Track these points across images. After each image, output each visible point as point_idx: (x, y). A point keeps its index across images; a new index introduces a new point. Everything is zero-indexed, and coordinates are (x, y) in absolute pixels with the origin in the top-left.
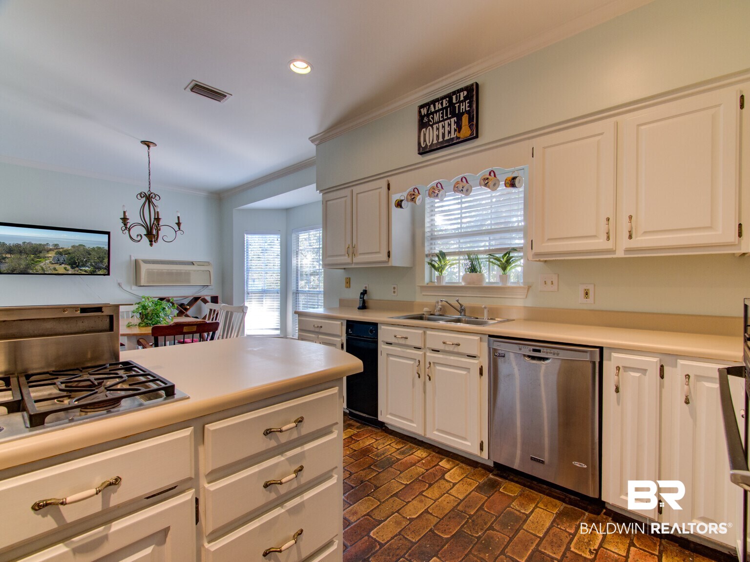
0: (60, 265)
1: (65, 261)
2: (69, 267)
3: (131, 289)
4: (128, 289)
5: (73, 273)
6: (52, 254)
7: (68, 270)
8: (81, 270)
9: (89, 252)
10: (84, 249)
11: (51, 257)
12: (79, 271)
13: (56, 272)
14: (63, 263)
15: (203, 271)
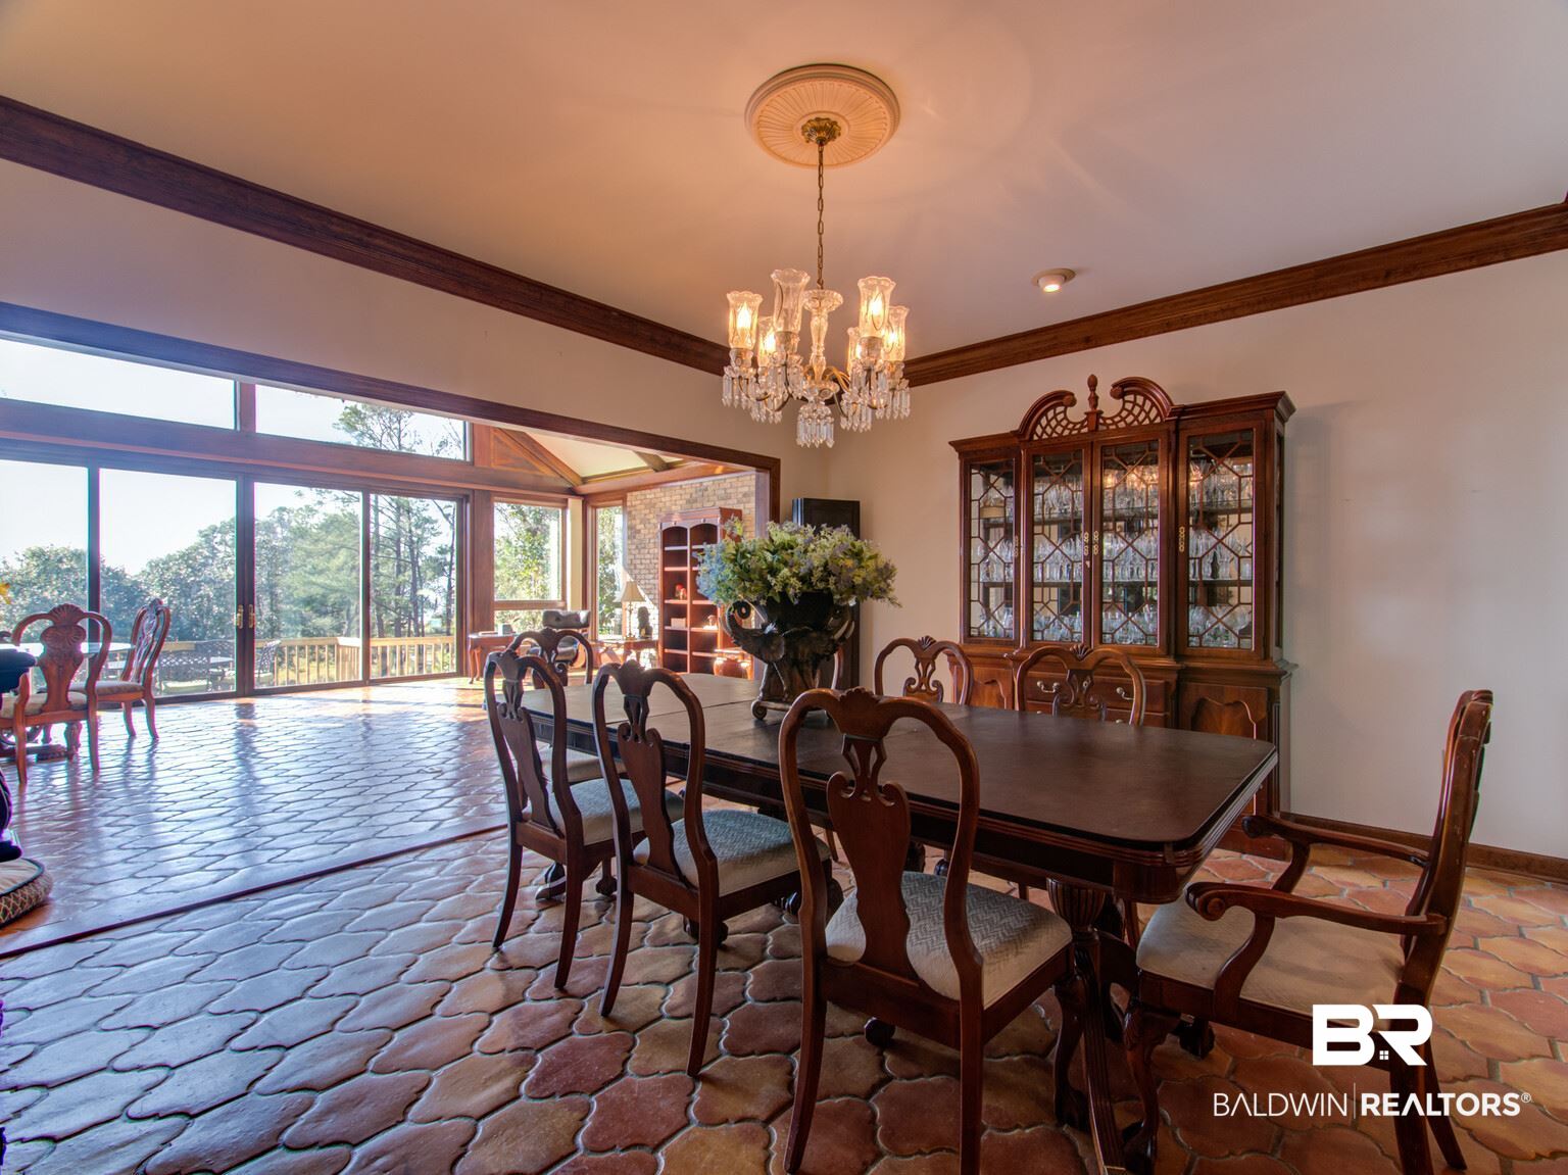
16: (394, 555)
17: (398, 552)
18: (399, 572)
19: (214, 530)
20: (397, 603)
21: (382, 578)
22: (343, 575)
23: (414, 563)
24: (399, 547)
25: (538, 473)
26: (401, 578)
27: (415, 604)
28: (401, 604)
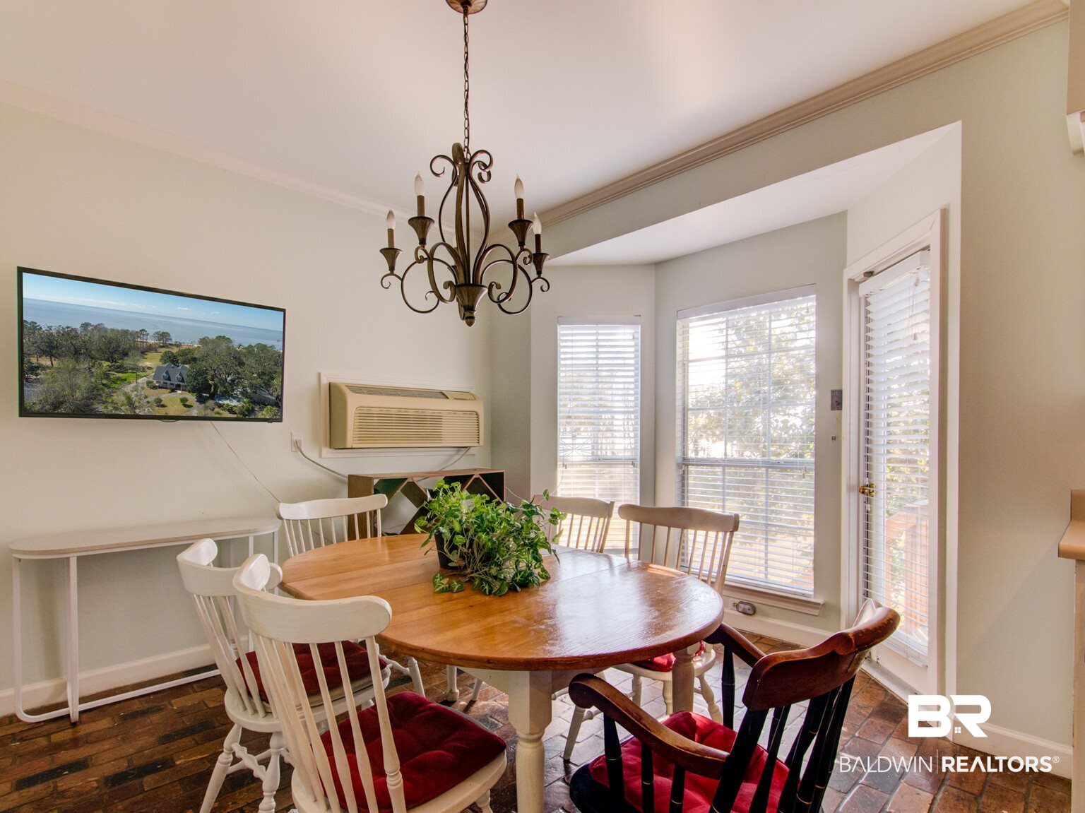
0: (173, 391)
1: (183, 381)
2: (192, 398)
3: (320, 456)
4: (313, 455)
5: (202, 414)
6: (152, 362)
7: (190, 406)
8: (220, 406)
9: (238, 358)
10: (228, 348)
11: (150, 368)
12: (217, 410)
13: (161, 412)
14: (178, 387)
15: (465, 412)
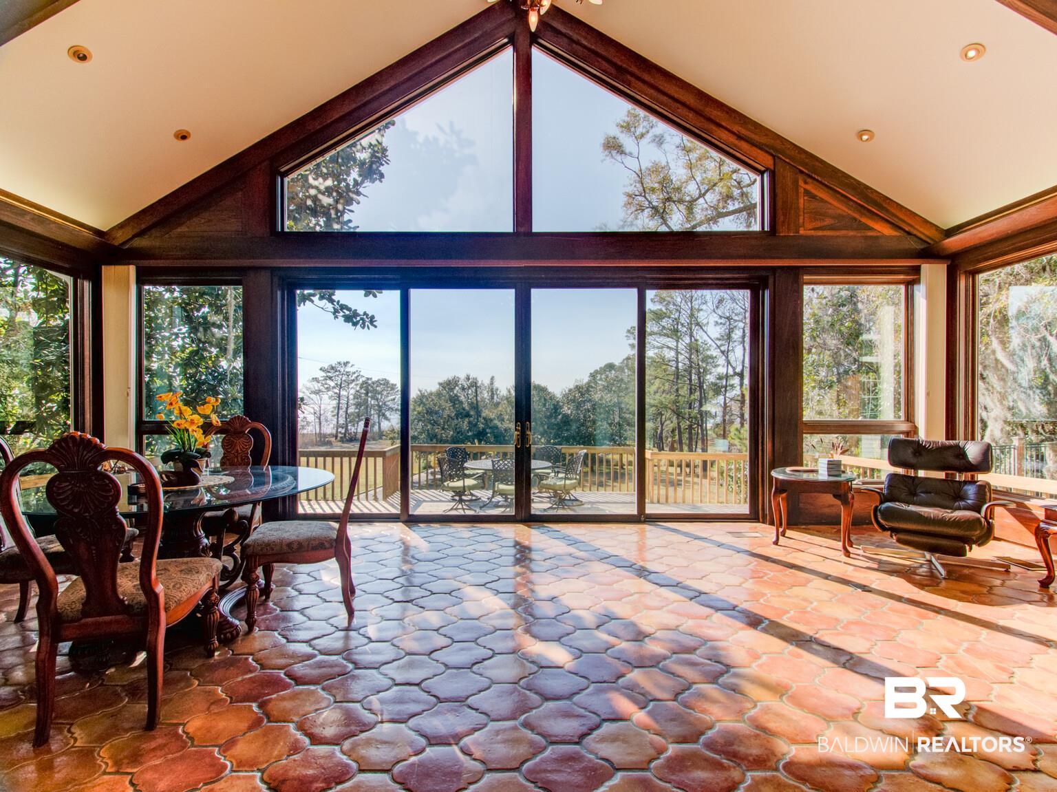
16: (688, 382)
17: (690, 380)
18: (691, 393)
19: (596, 372)
20: (689, 415)
21: (680, 398)
22: (657, 397)
23: (701, 387)
24: (691, 376)
25: (870, 233)
26: (692, 397)
27: (701, 415)
28: (692, 415)
